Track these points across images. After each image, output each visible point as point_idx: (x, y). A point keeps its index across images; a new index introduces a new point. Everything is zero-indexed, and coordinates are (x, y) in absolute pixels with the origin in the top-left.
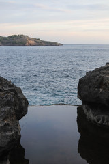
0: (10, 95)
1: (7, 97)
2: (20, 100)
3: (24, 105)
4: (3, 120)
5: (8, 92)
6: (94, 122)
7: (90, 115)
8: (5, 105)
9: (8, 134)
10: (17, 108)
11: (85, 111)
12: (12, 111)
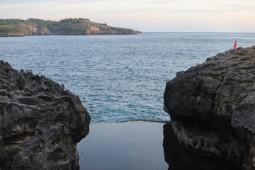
0: (64, 106)
1: (58, 110)
2: (77, 113)
3: (83, 121)
4: (53, 143)
5: (60, 101)
6: (189, 146)
7: (183, 136)
8: (56, 121)
9: (60, 163)
10: (73, 126)
11: (176, 130)
12: (66, 130)
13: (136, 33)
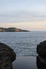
0: (9, 52)
1: (7, 53)
2: (13, 54)
3: (14, 56)
4: (6, 62)
5: (8, 50)
7: (42, 60)
8: (7, 56)
9: (8, 68)
10: (11, 57)
11: (40, 58)
12: (10, 59)
13: (29, 31)
